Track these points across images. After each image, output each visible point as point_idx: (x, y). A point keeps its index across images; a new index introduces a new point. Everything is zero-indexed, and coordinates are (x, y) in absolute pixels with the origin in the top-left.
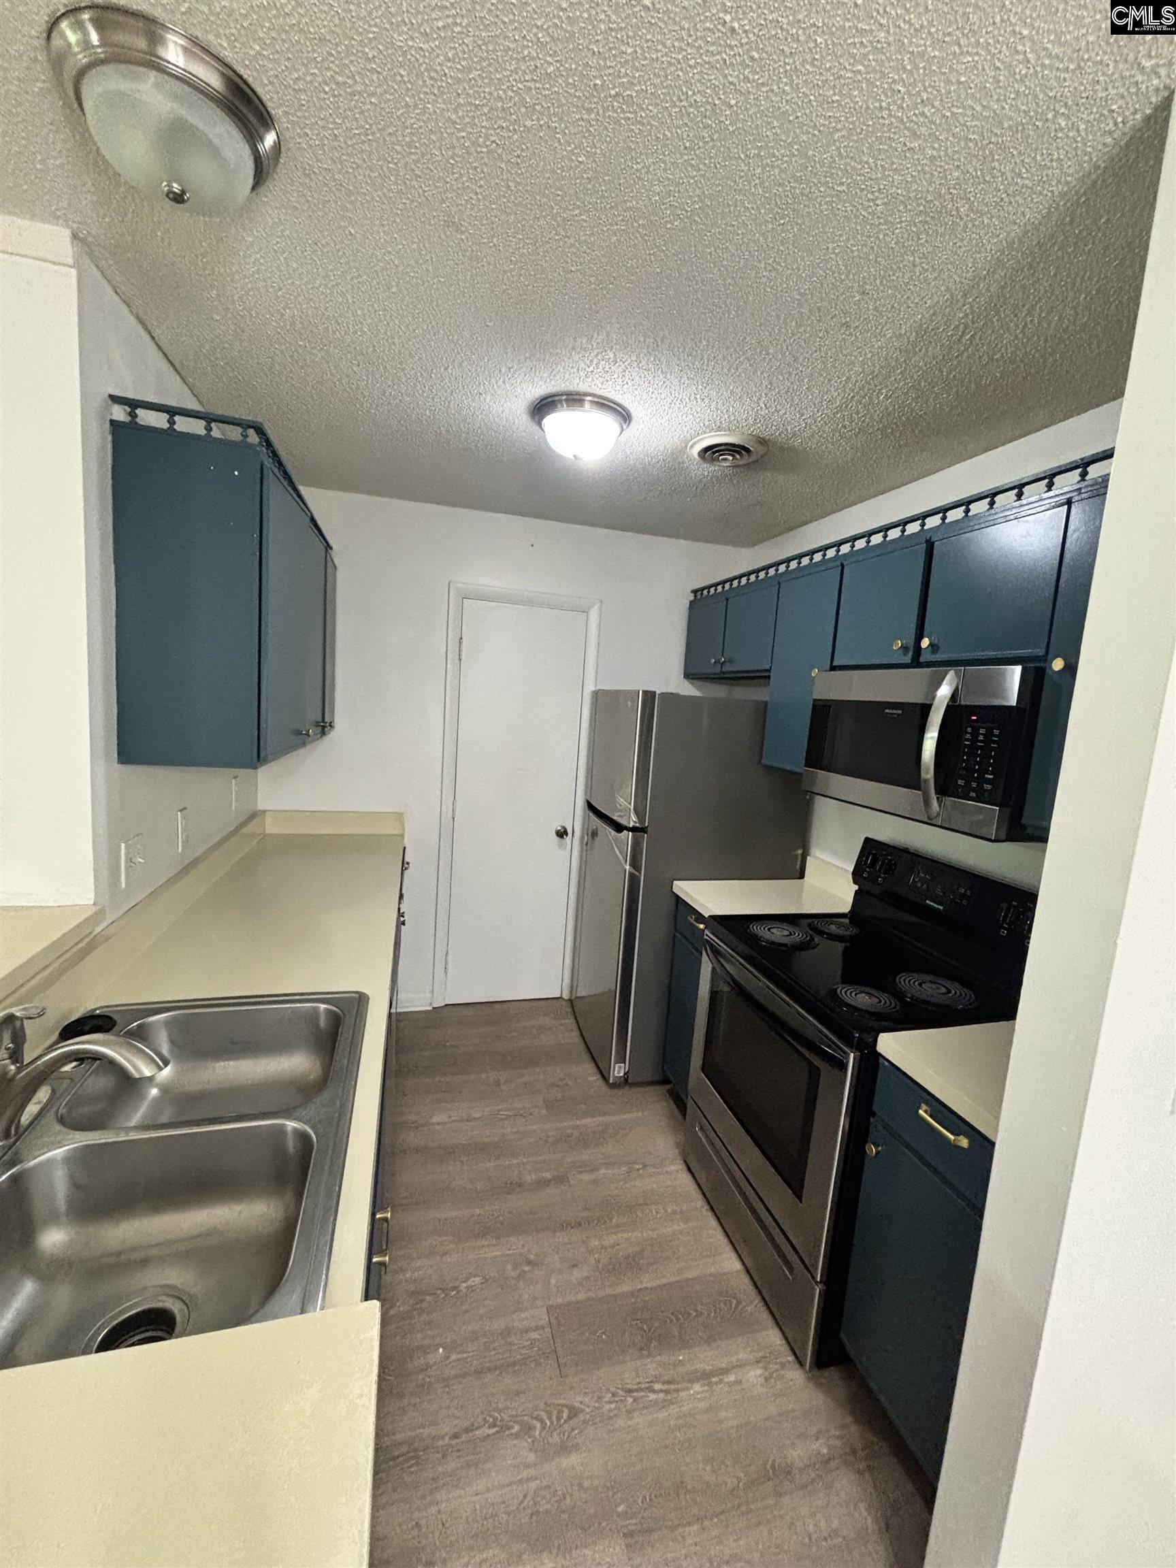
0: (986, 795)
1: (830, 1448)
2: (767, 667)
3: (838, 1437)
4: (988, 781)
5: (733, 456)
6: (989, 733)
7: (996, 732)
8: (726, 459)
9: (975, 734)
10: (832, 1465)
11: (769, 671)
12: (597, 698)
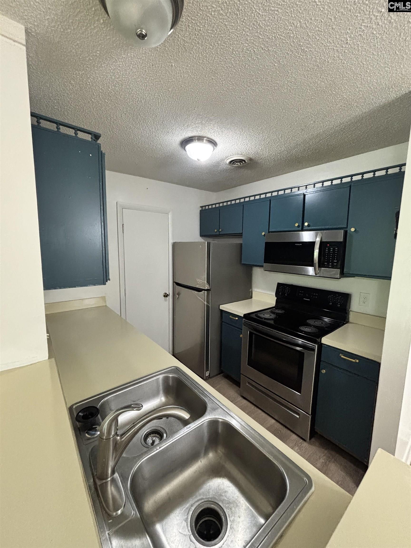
0: (335, 266)
1: (324, 459)
2: (241, 232)
3: (324, 456)
4: (335, 262)
5: (240, 163)
6: (334, 249)
7: (336, 249)
8: (238, 164)
9: (329, 249)
10: (327, 463)
11: (242, 233)
12: (174, 245)
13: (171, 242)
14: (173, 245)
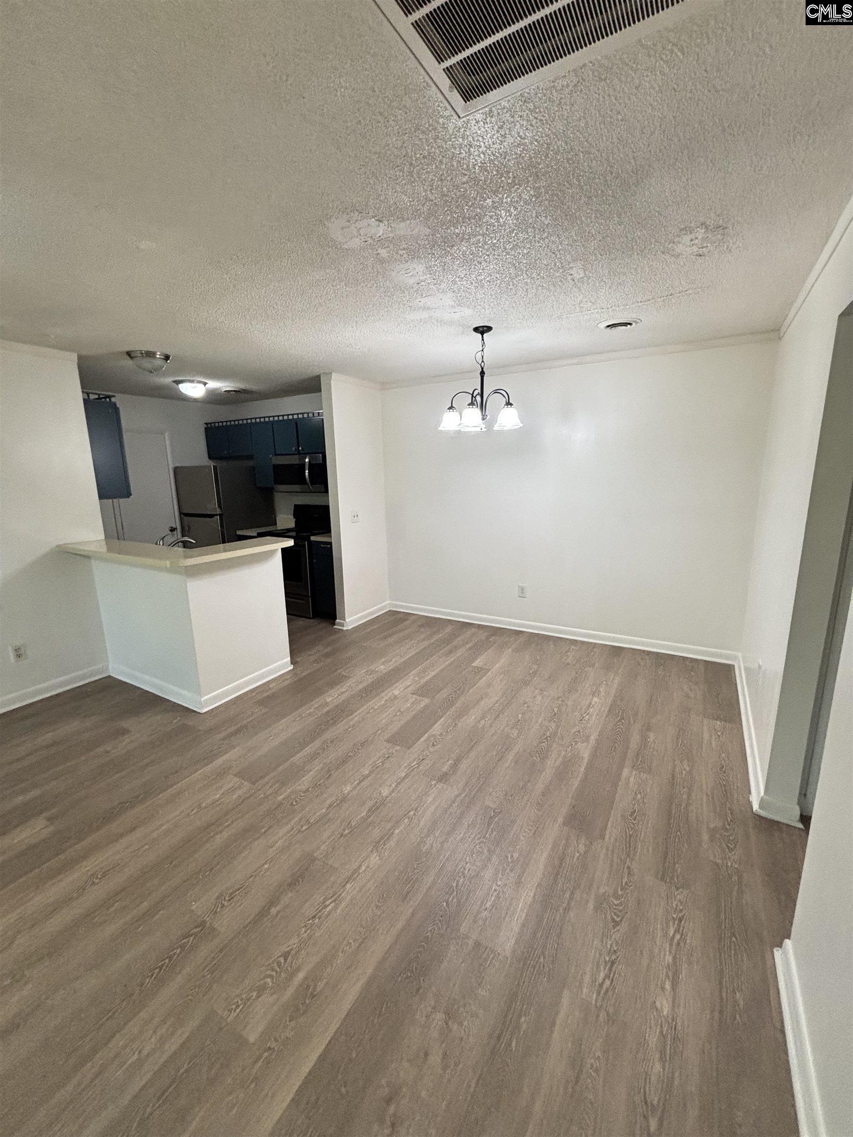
11: (252, 455)
12: (176, 470)
13: (171, 467)
14: (174, 471)
